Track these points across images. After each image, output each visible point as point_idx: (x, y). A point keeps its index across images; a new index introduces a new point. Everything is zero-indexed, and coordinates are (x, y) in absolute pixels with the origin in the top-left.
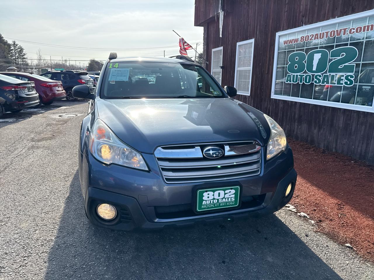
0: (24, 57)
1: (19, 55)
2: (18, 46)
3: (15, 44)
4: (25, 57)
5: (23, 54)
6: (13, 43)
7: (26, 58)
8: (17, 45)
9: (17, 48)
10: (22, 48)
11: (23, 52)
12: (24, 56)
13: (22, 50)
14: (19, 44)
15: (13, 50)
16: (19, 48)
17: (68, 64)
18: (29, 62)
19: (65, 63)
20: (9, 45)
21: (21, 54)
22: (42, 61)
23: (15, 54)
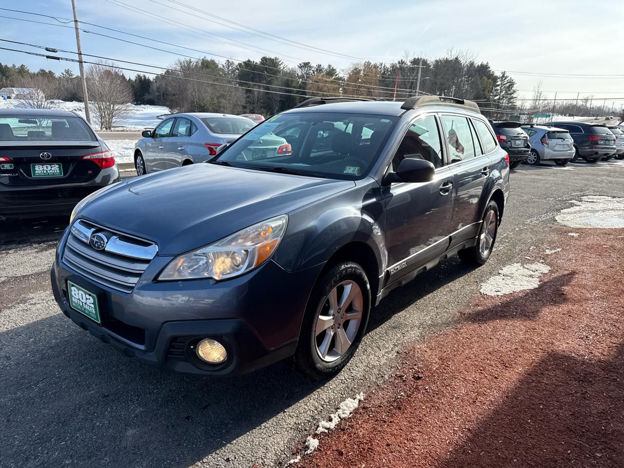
0: (512, 95)
1: (506, 92)
2: (507, 79)
3: (504, 76)
4: (514, 95)
5: (512, 91)
6: (501, 75)
7: (515, 98)
8: (506, 77)
9: (505, 83)
10: (514, 81)
11: (513, 88)
12: (513, 93)
13: (511, 85)
14: (510, 75)
15: (498, 85)
16: (509, 82)
17: (588, 105)
18: (518, 104)
19: (584, 104)
20: (495, 79)
21: (510, 91)
22: (541, 101)
23: (501, 92)
